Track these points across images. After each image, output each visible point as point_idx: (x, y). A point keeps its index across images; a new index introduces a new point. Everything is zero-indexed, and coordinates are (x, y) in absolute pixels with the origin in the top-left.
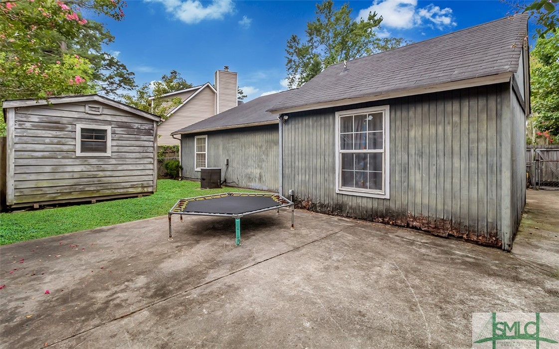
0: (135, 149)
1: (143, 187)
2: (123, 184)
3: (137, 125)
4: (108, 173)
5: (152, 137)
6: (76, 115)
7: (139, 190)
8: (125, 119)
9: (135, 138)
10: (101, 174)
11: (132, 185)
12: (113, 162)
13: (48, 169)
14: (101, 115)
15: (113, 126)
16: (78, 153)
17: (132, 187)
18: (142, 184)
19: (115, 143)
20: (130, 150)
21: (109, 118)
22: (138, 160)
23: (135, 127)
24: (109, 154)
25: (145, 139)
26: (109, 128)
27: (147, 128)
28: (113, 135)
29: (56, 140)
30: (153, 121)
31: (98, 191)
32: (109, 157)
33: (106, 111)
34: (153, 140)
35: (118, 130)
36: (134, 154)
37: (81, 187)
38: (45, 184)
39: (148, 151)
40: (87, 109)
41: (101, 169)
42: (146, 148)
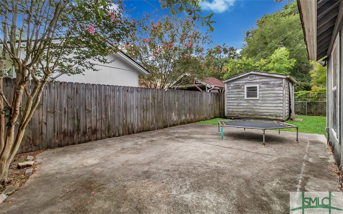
0: (271, 95)
1: (276, 116)
2: (265, 113)
3: (272, 82)
4: (258, 107)
5: (282, 88)
6: (245, 82)
7: (274, 118)
8: (266, 80)
9: (272, 89)
10: (255, 107)
11: (270, 114)
12: (260, 102)
13: (236, 104)
14: (254, 80)
15: (260, 84)
16: (246, 98)
17: (270, 115)
18: (276, 115)
19: (261, 93)
20: (269, 96)
21: (258, 81)
22: (273, 101)
23: (271, 83)
24: (258, 98)
25: (278, 89)
26: (258, 86)
27: (279, 83)
28: (260, 89)
29: (238, 93)
30: (282, 78)
31: (254, 115)
32: (258, 100)
33: (257, 78)
34: (282, 89)
35: (263, 86)
36: (271, 98)
37: (247, 112)
38: (235, 110)
39: (280, 96)
40: (249, 78)
41: (255, 105)
42: (278, 94)
